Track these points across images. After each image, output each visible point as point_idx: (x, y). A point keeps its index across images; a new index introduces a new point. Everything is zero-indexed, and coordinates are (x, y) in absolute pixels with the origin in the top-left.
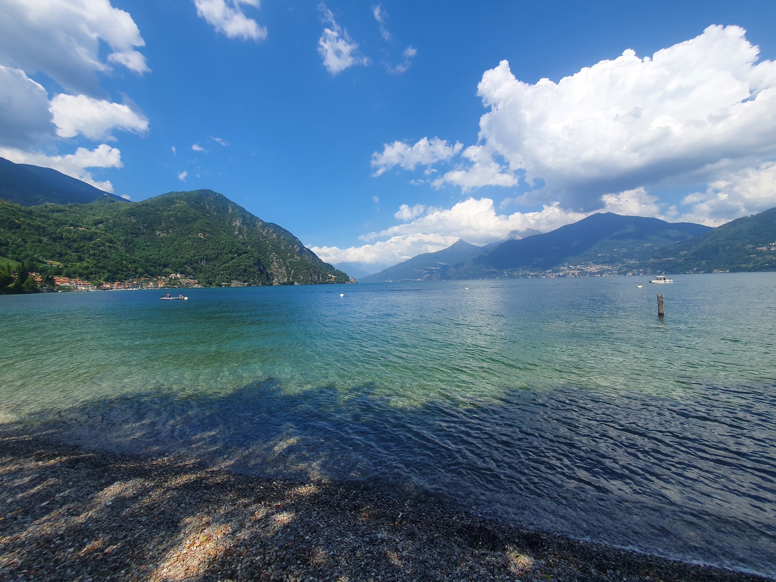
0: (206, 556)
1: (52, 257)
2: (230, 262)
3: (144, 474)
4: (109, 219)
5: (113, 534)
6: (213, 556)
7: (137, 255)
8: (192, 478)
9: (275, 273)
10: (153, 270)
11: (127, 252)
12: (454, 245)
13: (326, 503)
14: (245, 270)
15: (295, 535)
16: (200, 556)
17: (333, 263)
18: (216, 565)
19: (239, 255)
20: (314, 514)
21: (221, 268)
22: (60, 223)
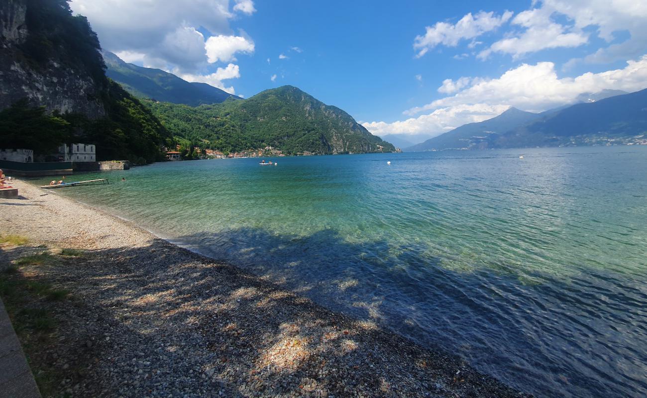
0: (298, 356)
1: (204, 138)
2: (303, 137)
3: (257, 285)
4: (232, 112)
5: (242, 322)
6: (302, 358)
7: (247, 134)
8: (285, 295)
9: (334, 145)
10: (255, 144)
11: (241, 132)
12: (504, 114)
13: (386, 341)
14: (313, 143)
15: (361, 361)
16: (294, 354)
17: (381, 136)
18: (304, 365)
19: (309, 132)
20: (377, 348)
21: (297, 142)
22: (209, 117)
